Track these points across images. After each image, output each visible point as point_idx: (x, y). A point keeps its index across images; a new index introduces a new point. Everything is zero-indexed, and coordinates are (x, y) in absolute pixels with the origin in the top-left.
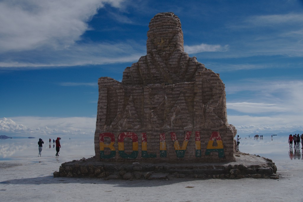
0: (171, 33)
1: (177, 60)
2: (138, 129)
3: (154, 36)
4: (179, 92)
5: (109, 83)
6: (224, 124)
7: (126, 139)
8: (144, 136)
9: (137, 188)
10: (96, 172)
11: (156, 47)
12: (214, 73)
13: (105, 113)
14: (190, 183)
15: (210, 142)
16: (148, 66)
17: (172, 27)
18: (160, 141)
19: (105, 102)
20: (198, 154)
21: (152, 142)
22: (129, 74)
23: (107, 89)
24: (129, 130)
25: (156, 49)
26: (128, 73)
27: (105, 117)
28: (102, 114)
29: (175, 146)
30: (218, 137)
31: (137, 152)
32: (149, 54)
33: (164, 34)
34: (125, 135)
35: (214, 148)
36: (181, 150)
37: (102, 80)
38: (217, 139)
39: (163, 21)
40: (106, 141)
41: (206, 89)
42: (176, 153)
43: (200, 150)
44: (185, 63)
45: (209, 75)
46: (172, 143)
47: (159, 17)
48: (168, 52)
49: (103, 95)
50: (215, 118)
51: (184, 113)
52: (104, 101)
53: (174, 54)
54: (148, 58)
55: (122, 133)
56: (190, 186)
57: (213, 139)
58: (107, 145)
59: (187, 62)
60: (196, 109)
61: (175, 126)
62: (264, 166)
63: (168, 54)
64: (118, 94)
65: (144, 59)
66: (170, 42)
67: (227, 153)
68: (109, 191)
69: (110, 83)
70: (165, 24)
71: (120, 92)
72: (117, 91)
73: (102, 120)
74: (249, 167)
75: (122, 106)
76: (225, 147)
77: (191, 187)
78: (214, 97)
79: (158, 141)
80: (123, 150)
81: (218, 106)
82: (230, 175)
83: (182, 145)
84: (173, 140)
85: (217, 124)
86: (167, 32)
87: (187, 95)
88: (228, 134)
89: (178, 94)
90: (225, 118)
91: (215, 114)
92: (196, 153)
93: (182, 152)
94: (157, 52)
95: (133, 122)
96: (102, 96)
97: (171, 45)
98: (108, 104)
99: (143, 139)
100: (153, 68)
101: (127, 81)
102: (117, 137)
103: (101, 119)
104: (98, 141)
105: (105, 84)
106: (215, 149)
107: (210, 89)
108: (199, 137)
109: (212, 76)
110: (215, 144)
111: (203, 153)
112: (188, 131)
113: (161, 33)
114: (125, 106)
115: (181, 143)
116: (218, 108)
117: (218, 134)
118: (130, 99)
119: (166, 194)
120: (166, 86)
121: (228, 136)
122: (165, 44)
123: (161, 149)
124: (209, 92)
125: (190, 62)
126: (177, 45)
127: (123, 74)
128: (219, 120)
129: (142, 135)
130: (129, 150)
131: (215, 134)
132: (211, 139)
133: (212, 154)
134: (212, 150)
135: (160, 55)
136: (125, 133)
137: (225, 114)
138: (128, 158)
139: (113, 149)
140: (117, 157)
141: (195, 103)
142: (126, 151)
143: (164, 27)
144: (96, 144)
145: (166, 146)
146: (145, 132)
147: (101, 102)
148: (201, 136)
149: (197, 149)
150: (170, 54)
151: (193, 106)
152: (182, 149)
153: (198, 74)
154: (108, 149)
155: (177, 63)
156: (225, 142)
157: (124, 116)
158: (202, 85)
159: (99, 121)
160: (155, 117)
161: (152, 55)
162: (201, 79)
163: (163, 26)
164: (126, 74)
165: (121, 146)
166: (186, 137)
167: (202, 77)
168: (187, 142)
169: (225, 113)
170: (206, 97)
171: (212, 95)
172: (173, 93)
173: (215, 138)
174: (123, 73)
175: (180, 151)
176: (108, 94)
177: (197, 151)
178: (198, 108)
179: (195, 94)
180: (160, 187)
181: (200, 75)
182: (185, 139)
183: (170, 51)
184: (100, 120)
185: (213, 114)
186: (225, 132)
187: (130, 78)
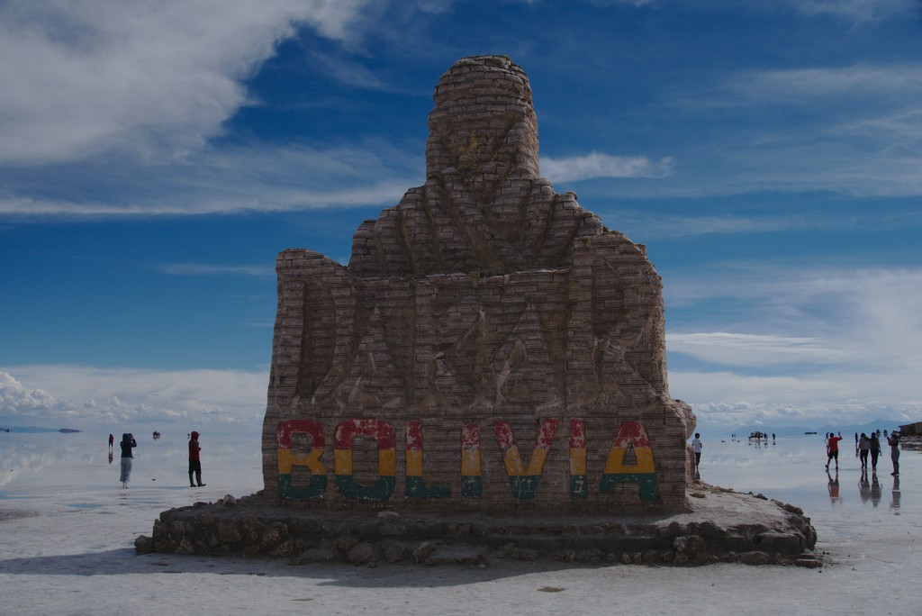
0: (501, 118)
1: (517, 201)
2: (396, 410)
3: (448, 128)
4: (521, 300)
5: (308, 267)
6: (659, 399)
7: (358, 439)
8: (414, 432)
9: (390, 591)
10: (265, 539)
11: (454, 162)
12: (630, 243)
13: (296, 358)
14: (554, 578)
15: (616, 453)
16: (428, 217)
17: (505, 99)
18: (464, 446)
19: (296, 327)
20: (578, 489)
21: (438, 451)
22: (370, 243)
23: (303, 285)
24: (368, 413)
25: (456, 168)
26: (367, 239)
27: (296, 372)
28: (286, 361)
29: (507, 464)
30: (638, 439)
31: (392, 480)
32: (432, 183)
33: (480, 120)
34: (355, 427)
35: (627, 472)
36: (525, 477)
37: (288, 257)
38: (637, 444)
39: (477, 82)
40: (298, 444)
41: (605, 292)
42: (512, 483)
43: (585, 477)
44: (542, 211)
45: (614, 247)
46: (499, 454)
47: (467, 70)
48: (491, 177)
49: (291, 304)
50: (629, 381)
51: (536, 363)
52: (294, 322)
53: (508, 183)
54: (430, 194)
55: (348, 420)
56: (552, 586)
57: (624, 444)
58: (301, 458)
59: (547, 207)
60: (573, 352)
61: (509, 402)
62: (778, 526)
63: (489, 181)
64: (337, 303)
65: (417, 196)
66: (496, 146)
67: (666, 487)
68: (304, 597)
69: (312, 266)
70: (483, 91)
71: (344, 297)
72: (335, 293)
73: (288, 382)
74: (731, 530)
75: (347, 340)
76: (659, 467)
77: (556, 590)
78: (628, 316)
79: (455, 447)
80: (350, 473)
81: (641, 343)
82: (674, 554)
83: (529, 461)
84: (503, 445)
85: (637, 396)
86: (489, 114)
87: (546, 307)
88: (669, 429)
89: (518, 305)
90: (661, 380)
91: (632, 366)
92: (573, 486)
93: (529, 481)
94: (457, 174)
95: (381, 388)
96: (289, 309)
97: (501, 157)
98: (304, 333)
99: (410, 440)
100: (443, 225)
101: (363, 262)
102: (332, 432)
103: (282, 378)
104: (273, 444)
105: (297, 272)
106: (630, 474)
107: (617, 291)
108: (582, 435)
109: (625, 252)
110: (629, 459)
111: (593, 486)
112: (547, 419)
113: (470, 117)
114: (356, 338)
115: (526, 455)
116: (642, 349)
117: (640, 427)
118: (373, 318)
119: (478, 611)
120: (484, 280)
121: (669, 436)
122: (484, 153)
123: (465, 472)
124: (614, 301)
125: (557, 208)
126: (517, 156)
127: (351, 242)
128: (643, 387)
129: (408, 429)
130: (367, 474)
131: (629, 428)
132: (618, 444)
133: (619, 488)
134: (620, 478)
135: (467, 185)
136: (357, 423)
137: (660, 368)
138: (365, 498)
139: (317, 471)
140: (331, 493)
141: (571, 333)
142: (358, 477)
143: (480, 100)
144: (267, 455)
145: (482, 463)
147: (286, 327)
148: (587, 435)
149: (573, 472)
150: (496, 184)
151: (564, 342)
152: (530, 474)
153: (582, 245)
154: (305, 468)
155: (516, 210)
156: (659, 453)
157: (354, 371)
158: (593, 278)
159: (277, 382)
160: (449, 374)
161: (442, 184)
162: (589, 261)
163: (476, 96)
164: (362, 241)
165: (344, 462)
166: (542, 435)
167: (593, 255)
168: (544, 452)
169: (660, 363)
170: (605, 316)
171: (622, 311)
172: (505, 300)
173: (629, 440)
174: (354, 237)
175: (521, 477)
176: (305, 300)
177: (573, 480)
178: (578, 348)
179: (571, 305)
180: (462, 588)
181: (588, 249)
182: (540, 441)
183: (496, 173)
184: (281, 382)
185: (625, 369)
186: (662, 422)
187: (373, 252)
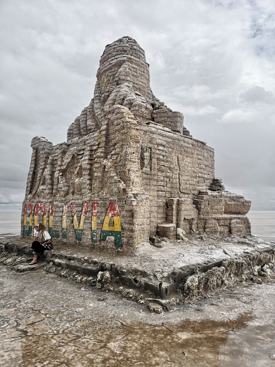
0: (115, 65)
1: (111, 102)
3: (100, 77)
7: (39, 211)
8: (52, 208)
13: (30, 180)
15: (107, 220)
18: (63, 214)
20: (94, 237)
21: (56, 217)
23: (36, 151)
24: (42, 200)
27: (30, 185)
28: (28, 181)
29: (74, 224)
30: (115, 212)
33: (108, 69)
34: (39, 206)
35: (110, 230)
37: (33, 140)
38: (115, 216)
39: (108, 52)
40: (27, 213)
43: (96, 231)
50: (113, 181)
52: (32, 166)
53: (111, 94)
57: (110, 215)
58: (28, 219)
59: (120, 101)
60: (96, 168)
61: (77, 194)
63: (106, 96)
66: (114, 79)
69: (38, 143)
70: (110, 56)
73: (28, 189)
76: (123, 229)
79: (61, 215)
81: (120, 160)
83: (79, 222)
84: (73, 214)
85: (115, 189)
86: (110, 65)
91: (117, 173)
93: (80, 232)
94: (98, 96)
97: (114, 84)
98: (34, 170)
99: (51, 211)
100: (89, 119)
102: (34, 208)
104: (24, 213)
105: (34, 146)
106: (112, 231)
108: (96, 210)
110: (112, 224)
111: (98, 236)
112: (86, 202)
113: (105, 69)
115: (78, 219)
116: (121, 163)
117: (116, 206)
121: (127, 211)
122: (108, 84)
123: (63, 226)
128: (118, 184)
129: (50, 206)
131: (113, 206)
132: (108, 215)
134: (108, 233)
135: (101, 100)
136: (39, 204)
139: (31, 224)
143: (110, 60)
144: (22, 217)
145: (67, 222)
146: (53, 202)
148: (98, 210)
150: (108, 96)
152: (80, 228)
156: (123, 220)
163: (108, 59)
167: (107, 118)
168: (84, 217)
173: (112, 213)
175: (78, 230)
176: (36, 157)
177: (93, 232)
181: (105, 116)
182: (83, 212)
186: (124, 203)
187: (72, 135)
